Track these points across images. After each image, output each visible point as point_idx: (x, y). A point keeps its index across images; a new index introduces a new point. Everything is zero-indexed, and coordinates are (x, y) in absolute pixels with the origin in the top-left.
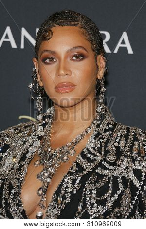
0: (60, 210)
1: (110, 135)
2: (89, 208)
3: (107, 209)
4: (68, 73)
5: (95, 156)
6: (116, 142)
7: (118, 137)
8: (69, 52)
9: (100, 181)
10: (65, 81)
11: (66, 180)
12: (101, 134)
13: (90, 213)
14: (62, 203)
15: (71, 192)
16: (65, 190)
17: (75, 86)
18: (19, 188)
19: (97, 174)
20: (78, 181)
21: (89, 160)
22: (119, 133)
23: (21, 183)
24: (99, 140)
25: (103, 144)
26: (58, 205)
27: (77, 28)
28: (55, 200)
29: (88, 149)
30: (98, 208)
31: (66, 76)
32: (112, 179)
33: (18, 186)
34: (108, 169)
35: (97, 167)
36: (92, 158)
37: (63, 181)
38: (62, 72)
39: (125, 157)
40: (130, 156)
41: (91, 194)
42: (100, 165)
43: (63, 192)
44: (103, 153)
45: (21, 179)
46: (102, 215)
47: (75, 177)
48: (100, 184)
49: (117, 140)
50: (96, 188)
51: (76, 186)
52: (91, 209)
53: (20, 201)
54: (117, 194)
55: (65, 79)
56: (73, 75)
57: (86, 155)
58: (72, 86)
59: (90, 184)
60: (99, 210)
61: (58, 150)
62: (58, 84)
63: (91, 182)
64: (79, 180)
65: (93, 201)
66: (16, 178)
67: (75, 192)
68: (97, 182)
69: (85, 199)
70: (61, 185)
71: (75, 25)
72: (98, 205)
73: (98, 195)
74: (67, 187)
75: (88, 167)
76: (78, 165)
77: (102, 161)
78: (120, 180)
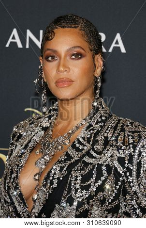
0: (48, 194)
1: (101, 126)
2: (73, 193)
3: (91, 194)
4: (67, 69)
5: (84, 145)
6: (106, 132)
7: (108, 127)
8: (68, 50)
9: (85, 168)
10: (64, 77)
11: (54, 167)
12: (92, 126)
13: (74, 197)
14: (49, 188)
15: (58, 178)
16: (53, 177)
17: (73, 81)
18: (17, 173)
19: (84, 162)
20: (65, 169)
21: (78, 150)
22: (111, 124)
23: (19, 169)
24: (90, 131)
25: (93, 135)
26: (47, 189)
27: (77, 30)
28: (44, 185)
29: (78, 140)
30: (82, 193)
31: (65, 73)
32: (96, 166)
33: (17, 172)
34: (95, 158)
35: (84, 156)
36: (81, 147)
37: (52, 168)
38: (61, 69)
39: (111, 146)
40: (115, 145)
41: (76, 180)
42: (88, 154)
43: (51, 178)
44: (91, 143)
45: (20, 165)
46: (85, 199)
47: (63, 165)
48: (85, 171)
49: (107, 131)
50: (82, 175)
51: (63, 172)
52: (76, 193)
53: (17, 185)
54: (100, 180)
55: (64, 75)
56: (71, 71)
57: (75, 145)
58: (71, 82)
59: (76, 171)
60: (83, 195)
61: (56, 140)
62: (58, 79)
63: (78, 170)
64: (66, 167)
65: (78, 186)
66: (16, 165)
67: (61, 178)
68: (83, 169)
69: (70, 185)
70: (50, 172)
71: (75, 27)
72: (82, 190)
73: (83, 181)
74: (55, 174)
75: (76, 156)
76: (67, 154)
77: (89, 150)
78: (104, 168)
